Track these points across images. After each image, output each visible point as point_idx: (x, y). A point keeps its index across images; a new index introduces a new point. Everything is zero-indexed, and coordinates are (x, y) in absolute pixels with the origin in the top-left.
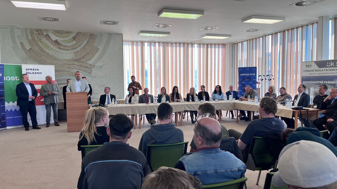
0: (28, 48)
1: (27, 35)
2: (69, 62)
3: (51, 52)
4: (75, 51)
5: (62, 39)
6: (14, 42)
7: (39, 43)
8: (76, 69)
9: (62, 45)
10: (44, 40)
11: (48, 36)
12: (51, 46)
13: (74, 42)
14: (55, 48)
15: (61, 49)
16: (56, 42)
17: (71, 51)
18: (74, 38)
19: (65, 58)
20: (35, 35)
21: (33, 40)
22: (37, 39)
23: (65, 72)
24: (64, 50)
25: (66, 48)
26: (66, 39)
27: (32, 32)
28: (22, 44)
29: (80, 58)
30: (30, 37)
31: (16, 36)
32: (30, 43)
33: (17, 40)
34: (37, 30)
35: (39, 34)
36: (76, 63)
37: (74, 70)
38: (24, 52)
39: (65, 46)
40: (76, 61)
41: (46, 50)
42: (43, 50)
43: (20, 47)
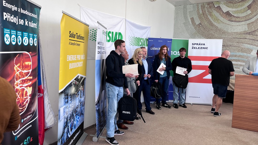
0: (197, 23)
1: (198, 10)
2: (240, 35)
3: (219, 26)
4: (248, 22)
5: (234, 10)
6: (186, 18)
7: (209, 16)
8: (248, 44)
9: (233, 16)
10: (215, 13)
11: (219, 8)
12: (222, 19)
13: (249, 12)
14: (225, 21)
15: (232, 21)
16: (228, 13)
17: (243, 23)
18: (249, 7)
19: (235, 31)
20: (206, 8)
21: (203, 14)
22: (207, 12)
23: (233, 48)
24: (235, 21)
25: (238, 20)
26: (239, 9)
27: (203, 7)
28: (192, 19)
29: (254, 30)
30: (201, 12)
31: (188, 12)
32: (200, 17)
33: (188, 16)
34: (209, 4)
35: (210, 7)
36: (248, 36)
37: (245, 44)
38: (193, 28)
39: (237, 17)
40: (249, 34)
41: (215, 24)
42: (212, 25)
43: (191, 23)
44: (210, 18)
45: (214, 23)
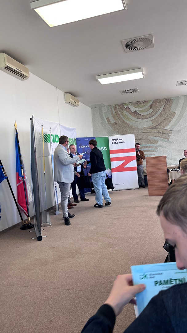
0: (112, 122)
1: (112, 111)
2: (147, 130)
3: (131, 123)
4: (152, 118)
5: (140, 109)
6: (102, 118)
7: (121, 116)
8: (154, 136)
9: (140, 114)
10: (126, 113)
11: (128, 108)
12: (131, 117)
13: (151, 110)
14: (135, 119)
15: (140, 119)
16: (135, 113)
17: (148, 120)
18: (151, 107)
19: (143, 127)
20: (118, 109)
21: (116, 114)
22: (119, 113)
23: (144, 140)
24: (142, 119)
25: (144, 117)
26: (144, 108)
27: (115, 108)
28: (108, 119)
29: (157, 125)
30: (114, 112)
31: (103, 113)
32: (114, 117)
33: (104, 116)
34: (119, 105)
35: (121, 108)
36: (154, 130)
37: (152, 137)
38: (109, 126)
39: (143, 115)
40: (154, 128)
42: (125, 123)
43: (107, 122)
44: (122, 117)
45: (126, 121)
